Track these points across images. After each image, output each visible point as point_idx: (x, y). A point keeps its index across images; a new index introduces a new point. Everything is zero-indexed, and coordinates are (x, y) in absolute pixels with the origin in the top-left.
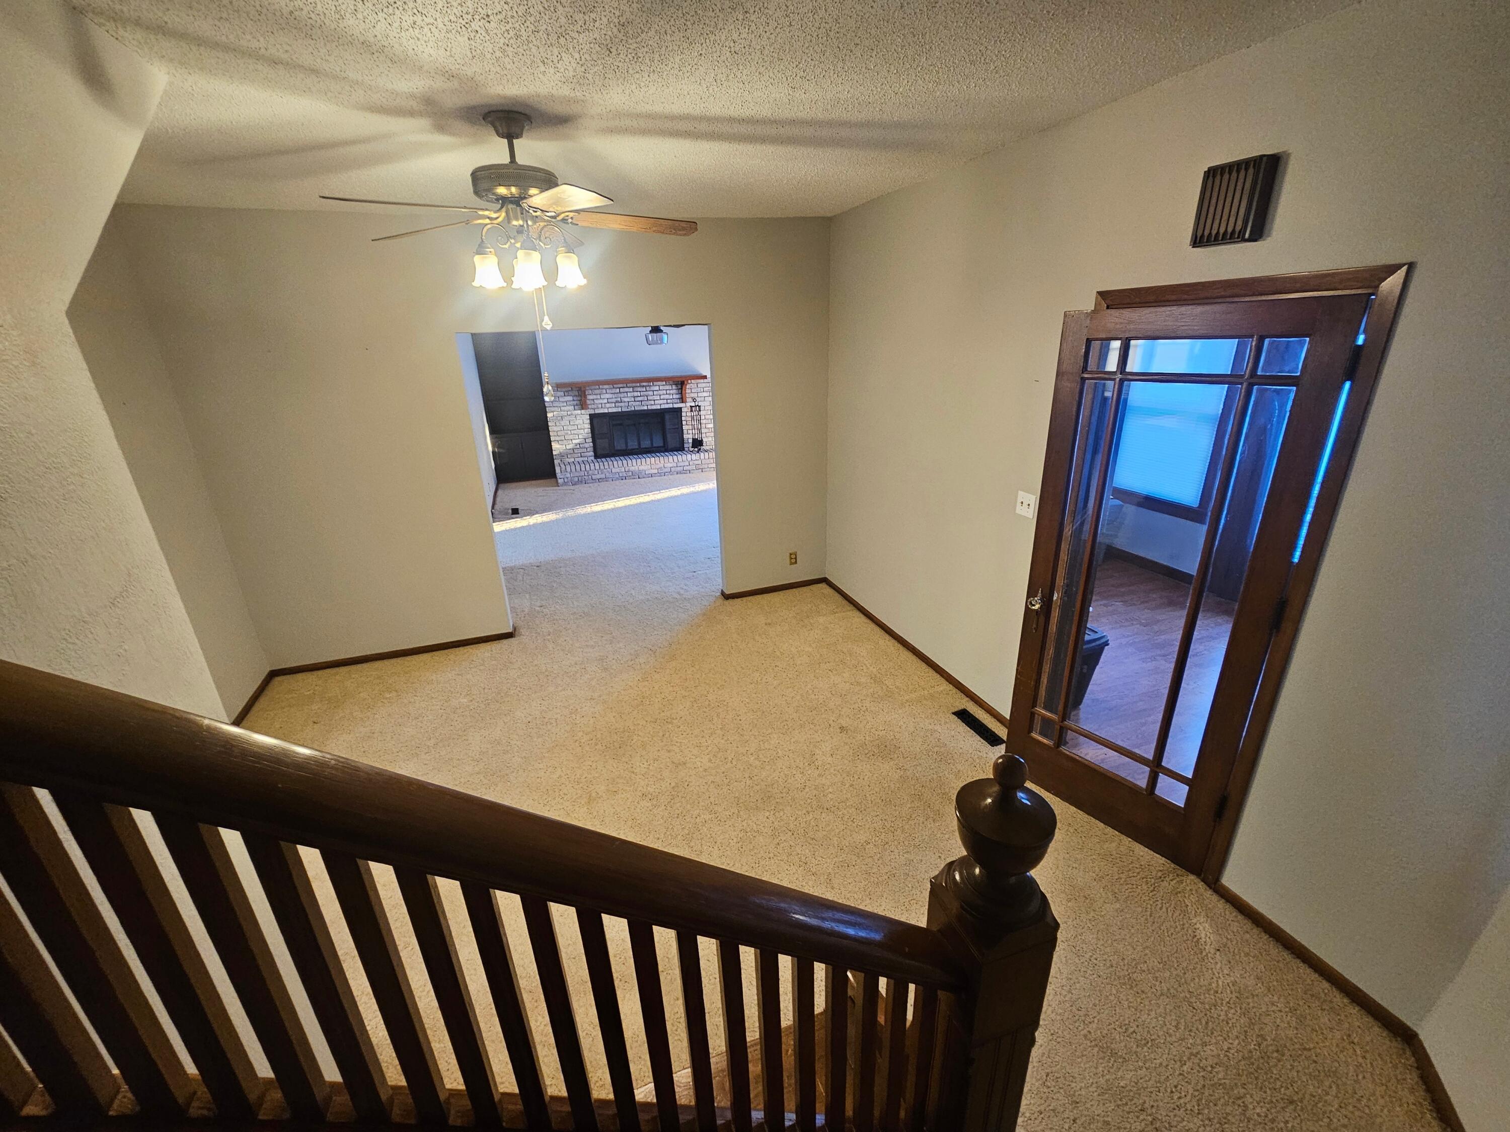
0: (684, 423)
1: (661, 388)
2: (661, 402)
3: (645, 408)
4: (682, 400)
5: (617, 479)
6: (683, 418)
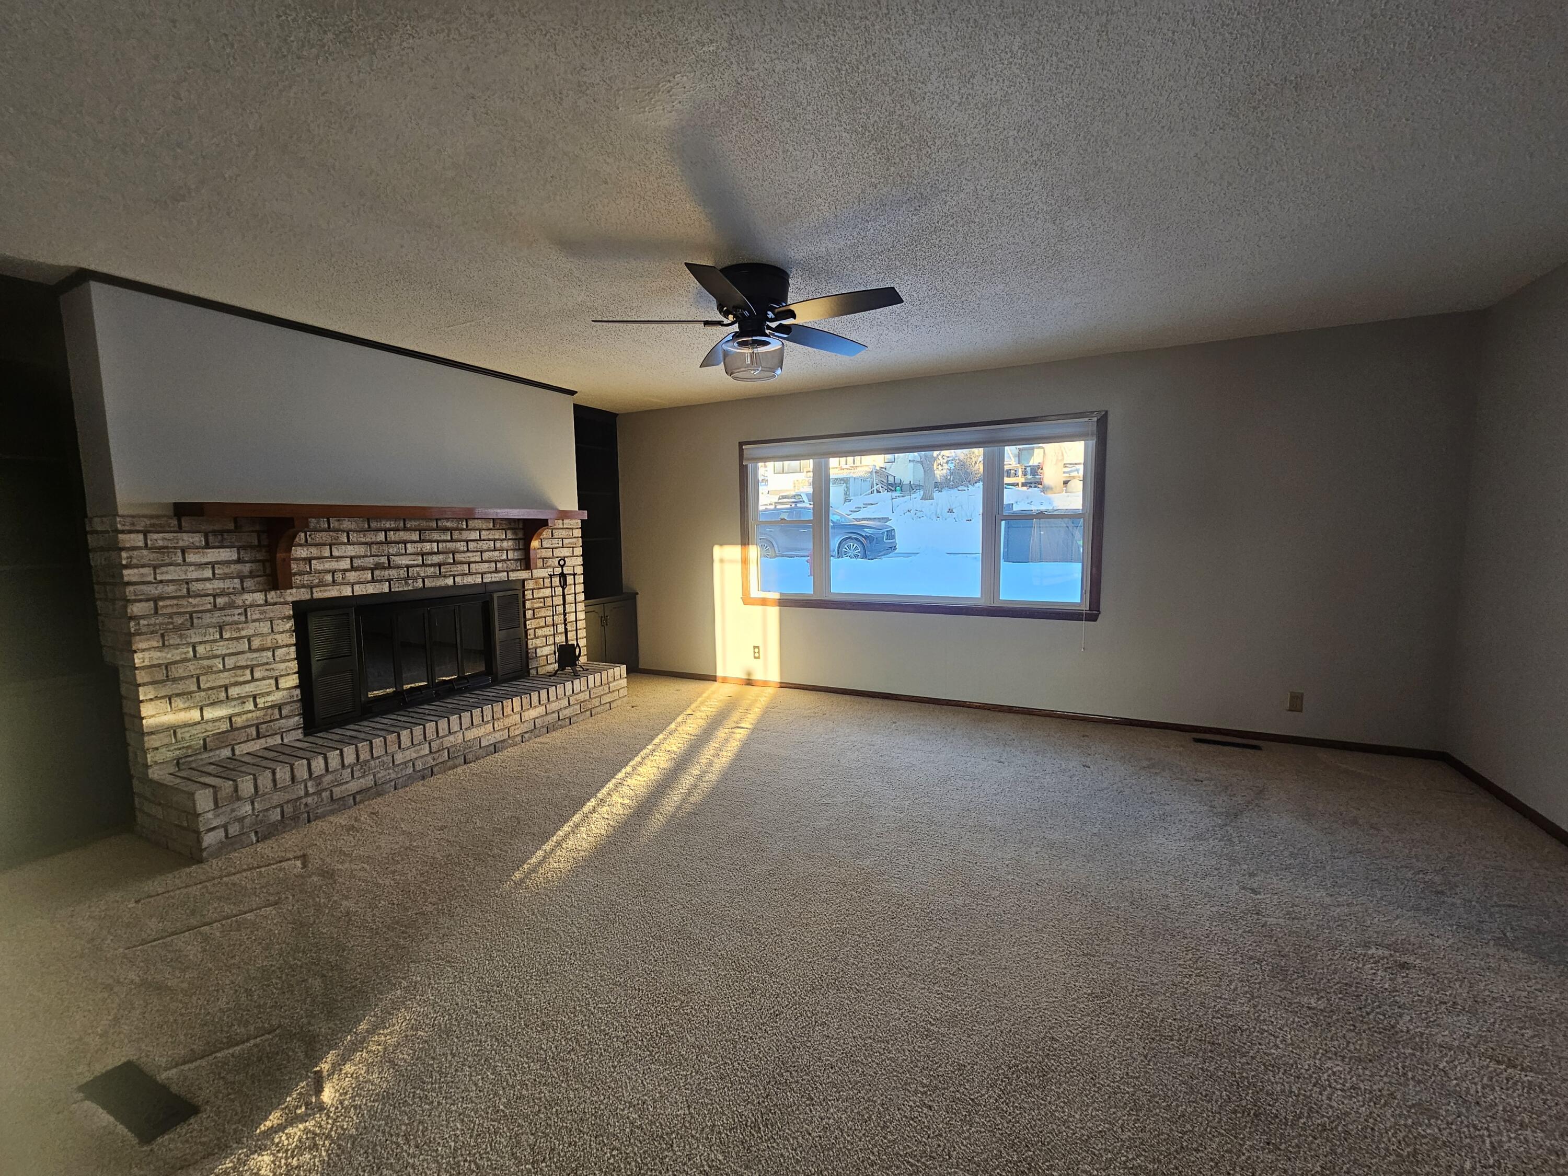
0: (529, 614)
1: (484, 534)
2: (484, 567)
3: (450, 581)
4: (526, 563)
5: (411, 779)
6: (528, 605)
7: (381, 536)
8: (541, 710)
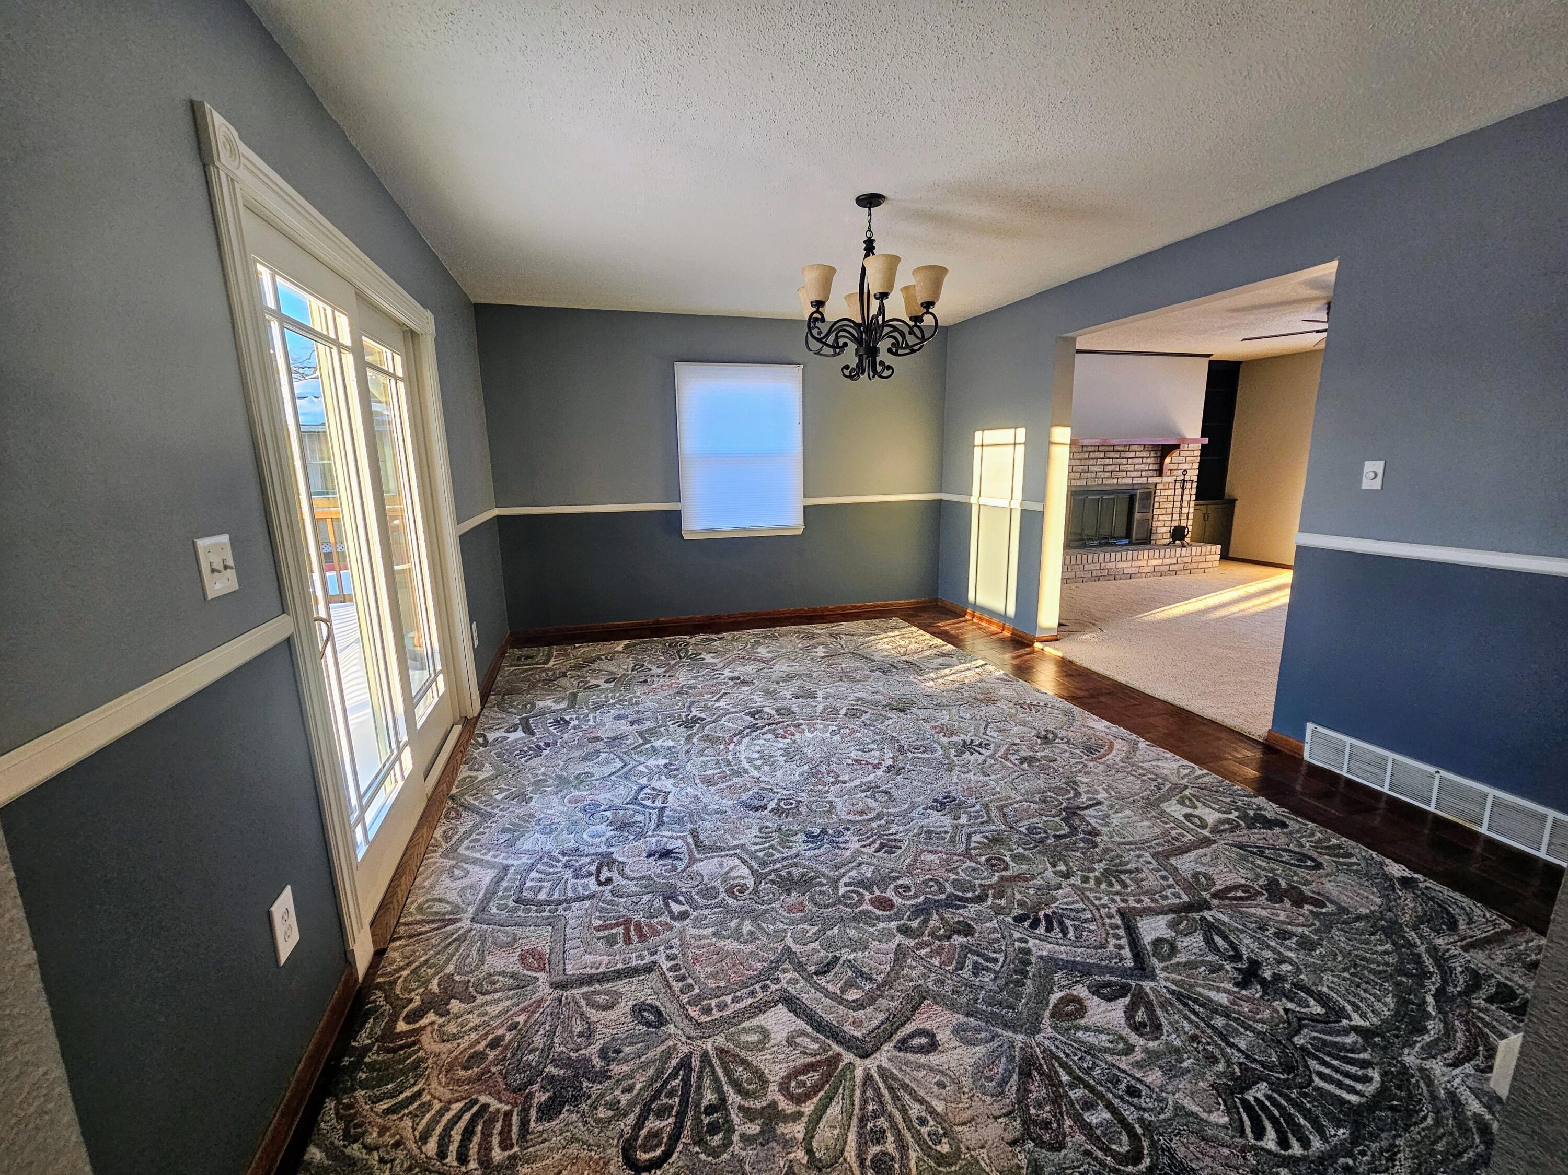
1: (1138, 454)
3: (1115, 482)
4: (1160, 472)
6: (1157, 499)
7: (1086, 455)
8: (1159, 562)
